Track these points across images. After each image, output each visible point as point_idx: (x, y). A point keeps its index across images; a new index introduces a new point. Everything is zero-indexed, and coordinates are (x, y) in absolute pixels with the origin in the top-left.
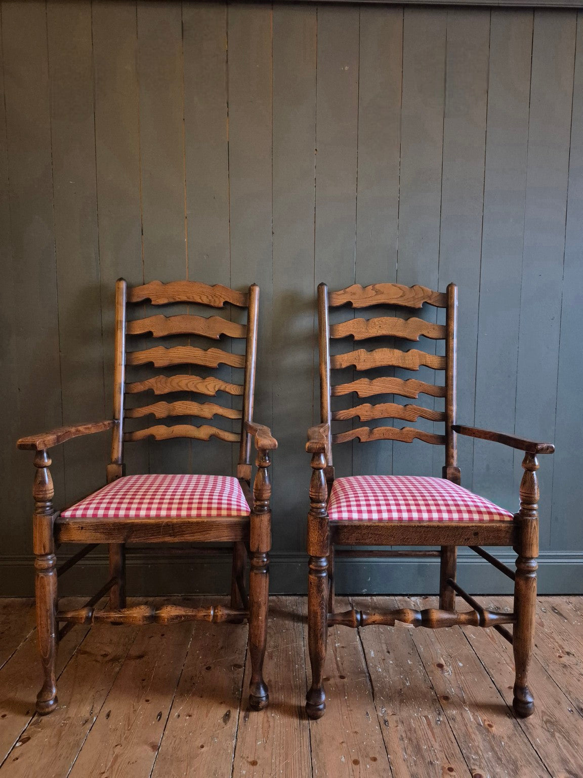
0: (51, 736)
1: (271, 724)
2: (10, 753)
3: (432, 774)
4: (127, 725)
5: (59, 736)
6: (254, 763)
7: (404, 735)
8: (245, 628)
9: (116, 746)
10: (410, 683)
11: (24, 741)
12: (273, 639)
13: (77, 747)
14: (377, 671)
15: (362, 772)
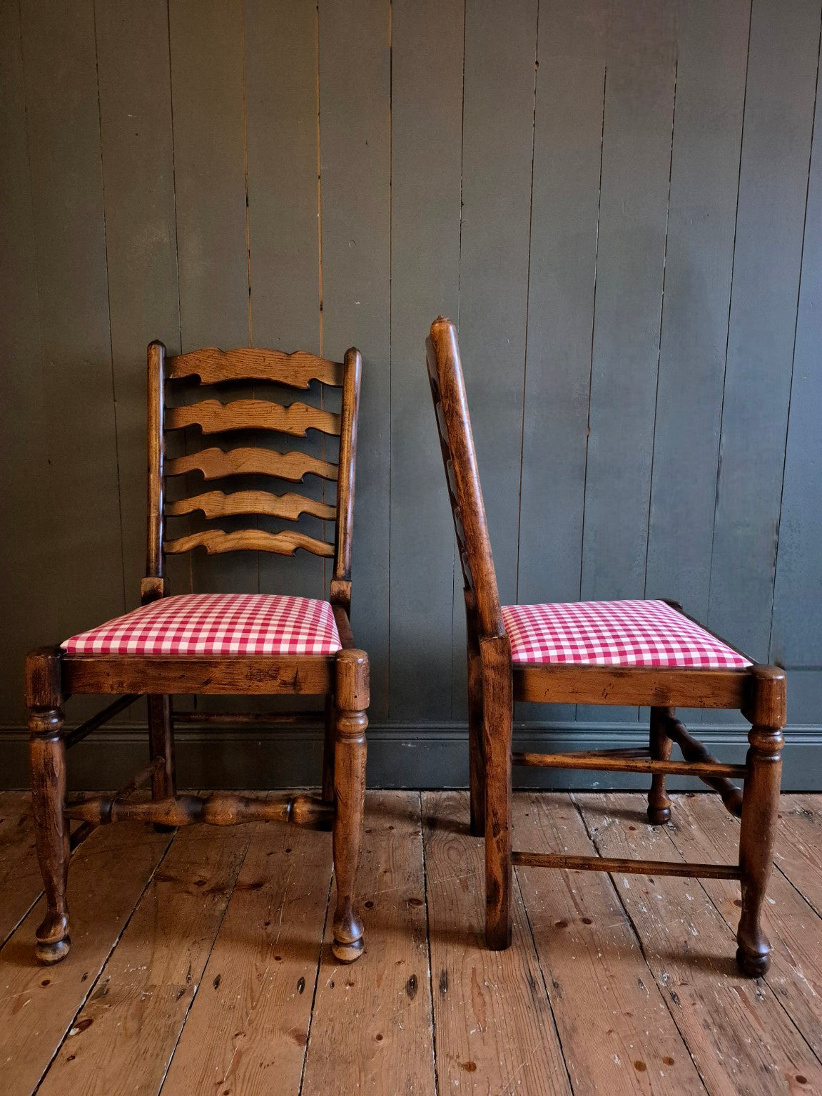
0: (126, 1018)
1: (487, 999)
2: (61, 1046)
3: (772, 1088)
4: (249, 1000)
5: (140, 1017)
6: (470, 1067)
7: (710, 1021)
8: (416, 841)
9: (237, 1035)
10: (698, 932)
11: (84, 1026)
12: (464, 858)
13: (172, 1037)
14: (640, 912)
15: (653, 1083)
